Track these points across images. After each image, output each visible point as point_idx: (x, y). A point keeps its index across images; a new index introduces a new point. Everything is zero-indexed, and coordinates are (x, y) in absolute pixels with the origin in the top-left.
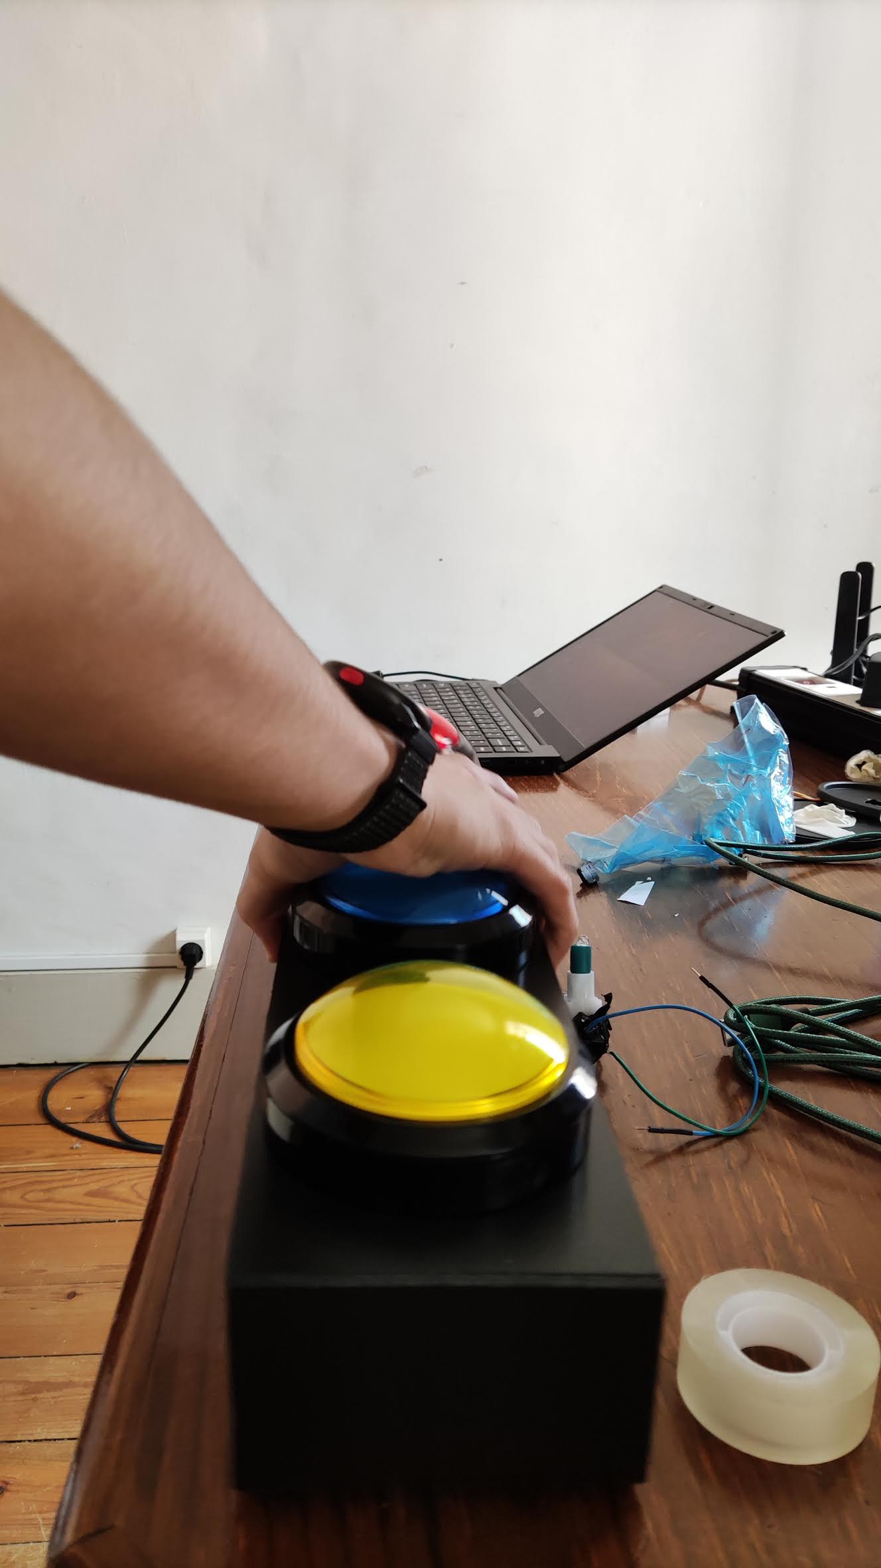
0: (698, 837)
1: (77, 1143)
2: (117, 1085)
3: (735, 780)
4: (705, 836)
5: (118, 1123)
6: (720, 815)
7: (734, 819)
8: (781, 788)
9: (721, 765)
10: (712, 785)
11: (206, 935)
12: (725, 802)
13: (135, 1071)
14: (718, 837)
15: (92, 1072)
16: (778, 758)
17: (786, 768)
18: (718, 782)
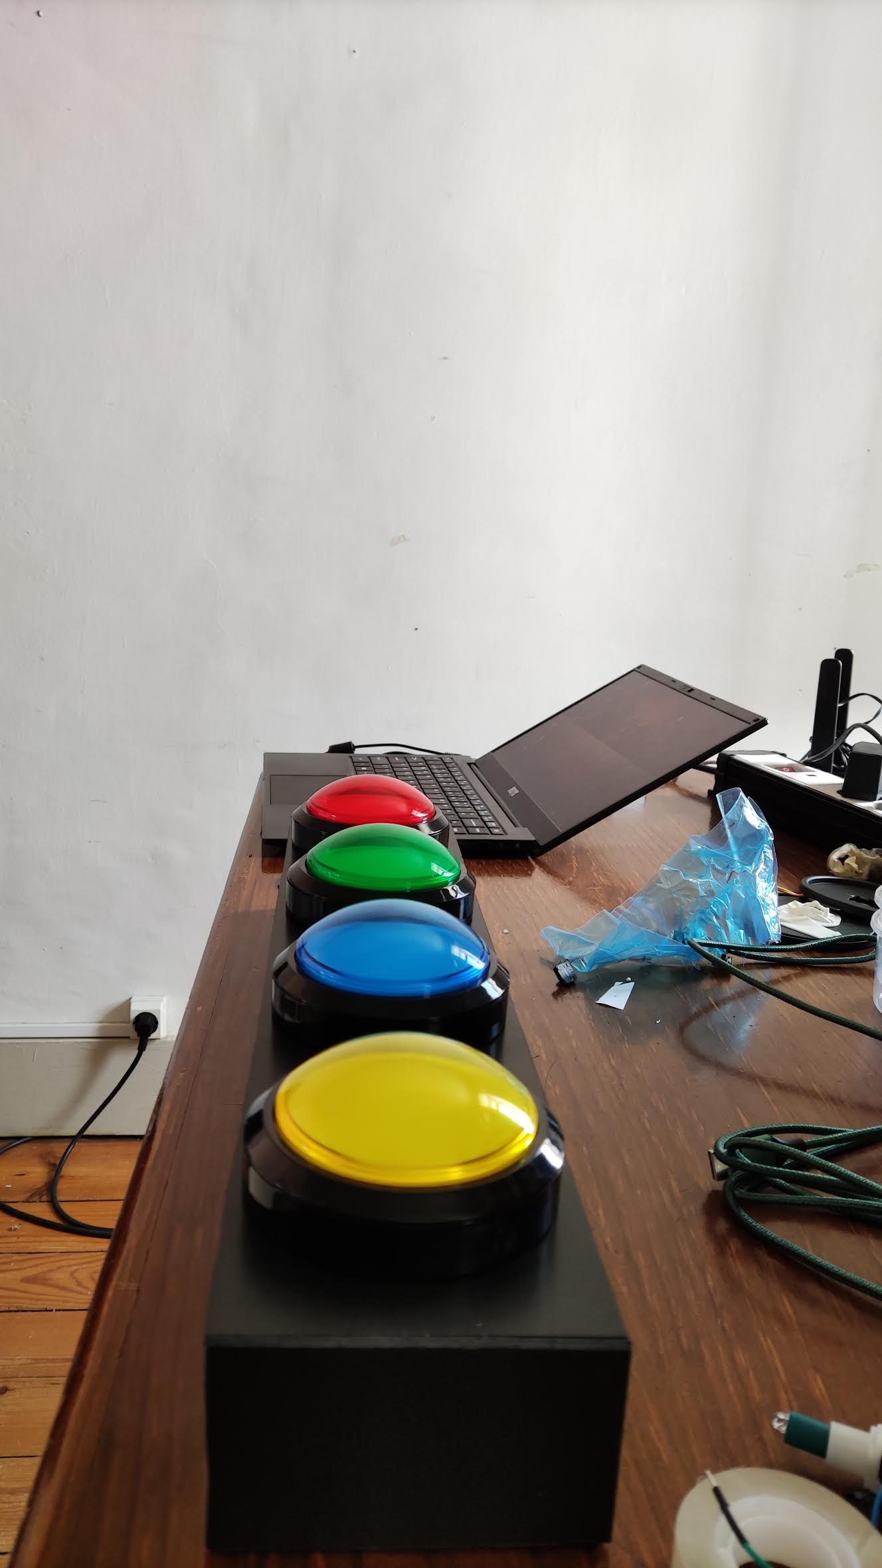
0: (680, 936)
1: (15, 1223)
2: (60, 1163)
3: (719, 876)
4: (688, 934)
5: (60, 1203)
6: (703, 912)
7: (717, 917)
8: (765, 885)
9: (704, 860)
10: (695, 881)
11: (162, 1004)
12: (708, 899)
13: (82, 1147)
14: (701, 936)
15: (36, 1147)
16: (763, 854)
17: (771, 865)
18: (700, 877)
